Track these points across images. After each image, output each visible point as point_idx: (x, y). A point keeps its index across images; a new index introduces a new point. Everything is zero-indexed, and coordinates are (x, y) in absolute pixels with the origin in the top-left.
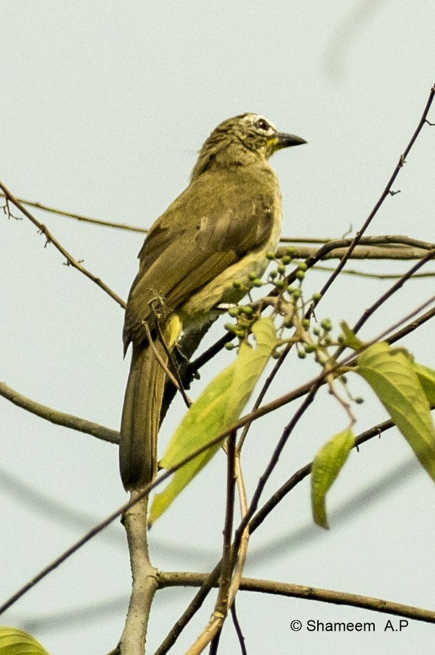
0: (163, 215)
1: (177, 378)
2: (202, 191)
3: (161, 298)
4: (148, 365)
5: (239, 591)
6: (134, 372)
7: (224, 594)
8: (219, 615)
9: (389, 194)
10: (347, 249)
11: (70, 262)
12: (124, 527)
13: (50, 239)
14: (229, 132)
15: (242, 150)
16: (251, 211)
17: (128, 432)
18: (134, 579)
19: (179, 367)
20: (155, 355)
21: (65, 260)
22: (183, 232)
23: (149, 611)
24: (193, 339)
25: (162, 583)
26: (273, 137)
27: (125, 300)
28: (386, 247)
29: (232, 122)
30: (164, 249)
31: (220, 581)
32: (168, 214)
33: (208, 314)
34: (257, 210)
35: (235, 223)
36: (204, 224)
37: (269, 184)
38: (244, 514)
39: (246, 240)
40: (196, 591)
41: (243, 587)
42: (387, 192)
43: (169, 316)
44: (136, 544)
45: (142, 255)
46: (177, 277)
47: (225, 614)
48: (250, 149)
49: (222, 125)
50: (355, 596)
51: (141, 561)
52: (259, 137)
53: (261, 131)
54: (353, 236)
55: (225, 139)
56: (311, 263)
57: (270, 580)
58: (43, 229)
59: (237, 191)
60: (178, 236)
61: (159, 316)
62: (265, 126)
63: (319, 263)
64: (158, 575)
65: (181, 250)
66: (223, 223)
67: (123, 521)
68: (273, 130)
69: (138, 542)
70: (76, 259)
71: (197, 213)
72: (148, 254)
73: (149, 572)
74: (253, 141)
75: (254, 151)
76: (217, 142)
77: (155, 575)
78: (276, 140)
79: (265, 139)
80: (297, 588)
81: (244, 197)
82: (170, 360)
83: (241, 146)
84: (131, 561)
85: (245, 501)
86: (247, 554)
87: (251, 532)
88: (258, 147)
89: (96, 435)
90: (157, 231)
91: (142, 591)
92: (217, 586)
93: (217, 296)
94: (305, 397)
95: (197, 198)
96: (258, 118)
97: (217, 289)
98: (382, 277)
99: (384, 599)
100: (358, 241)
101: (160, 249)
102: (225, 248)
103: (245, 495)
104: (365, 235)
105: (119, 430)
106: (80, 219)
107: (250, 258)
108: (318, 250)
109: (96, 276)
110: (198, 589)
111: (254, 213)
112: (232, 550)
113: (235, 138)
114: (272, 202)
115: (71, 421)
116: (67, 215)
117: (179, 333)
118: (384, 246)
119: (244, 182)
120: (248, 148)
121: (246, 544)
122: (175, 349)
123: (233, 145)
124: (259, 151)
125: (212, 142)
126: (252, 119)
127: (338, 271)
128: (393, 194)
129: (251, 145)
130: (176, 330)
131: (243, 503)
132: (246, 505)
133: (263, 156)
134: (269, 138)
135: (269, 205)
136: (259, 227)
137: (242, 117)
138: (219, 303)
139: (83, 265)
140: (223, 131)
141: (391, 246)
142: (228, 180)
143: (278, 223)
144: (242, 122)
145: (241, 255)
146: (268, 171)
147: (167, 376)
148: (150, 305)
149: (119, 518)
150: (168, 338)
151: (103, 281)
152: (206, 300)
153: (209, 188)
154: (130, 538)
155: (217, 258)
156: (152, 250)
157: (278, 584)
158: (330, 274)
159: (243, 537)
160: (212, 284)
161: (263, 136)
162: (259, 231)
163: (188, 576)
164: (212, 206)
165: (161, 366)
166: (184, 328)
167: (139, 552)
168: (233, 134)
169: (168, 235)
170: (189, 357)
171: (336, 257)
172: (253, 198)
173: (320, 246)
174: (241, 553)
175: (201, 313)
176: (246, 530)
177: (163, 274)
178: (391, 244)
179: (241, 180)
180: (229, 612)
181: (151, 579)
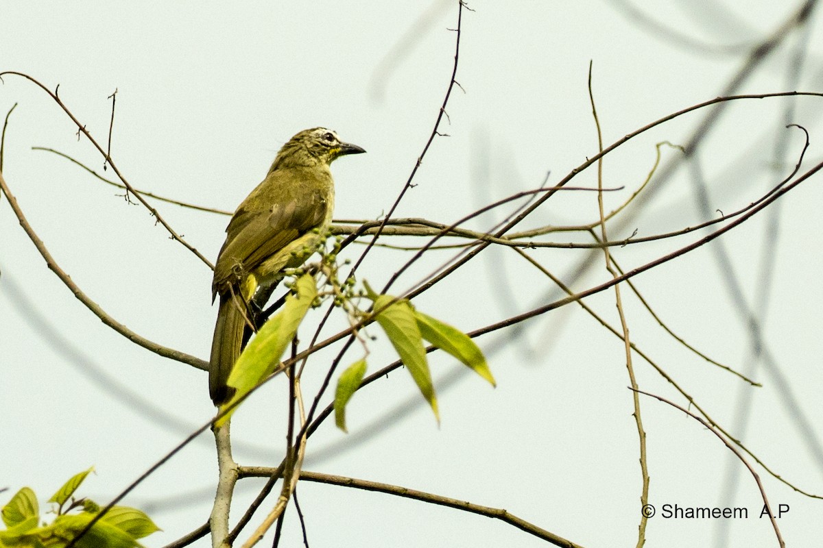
0: (246, 201)
1: (252, 322)
2: (276, 184)
3: (240, 264)
4: (232, 314)
5: (299, 481)
6: (221, 318)
7: (287, 483)
8: (284, 498)
9: (410, 187)
10: (379, 228)
11: (174, 237)
12: (213, 433)
13: (159, 219)
14: (301, 141)
15: (306, 155)
16: (311, 201)
17: (215, 363)
18: (220, 472)
19: (255, 315)
20: (237, 306)
21: (171, 235)
22: (260, 213)
23: (231, 496)
24: (265, 294)
25: (242, 474)
26: (337, 146)
27: (214, 265)
28: (409, 226)
29: (304, 134)
30: (245, 226)
31: (284, 472)
32: (250, 201)
33: (276, 275)
34: (315, 200)
35: (299, 209)
36: (276, 209)
37: (326, 182)
38: (303, 424)
39: (306, 222)
40: (266, 480)
41: (302, 478)
42: (408, 185)
43: (247, 277)
44: (222, 445)
45: (229, 229)
46: (254, 246)
47: (288, 497)
48: (313, 156)
49: (298, 135)
50: (384, 485)
51: (225, 458)
52: (324, 147)
53: (326, 142)
54: (383, 219)
55: (296, 146)
56: (352, 239)
57: (321, 473)
58: (154, 212)
59: (300, 186)
60: (256, 217)
61: (239, 278)
62: (331, 138)
63: (359, 238)
64: (238, 468)
65: (258, 227)
66: (290, 208)
67: (212, 429)
68: (337, 141)
69: (224, 444)
70: (178, 234)
71: (272, 200)
72: (233, 229)
73: (232, 466)
74: (317, 150)
75: (316, 157)
76: (290, 147)
77: (236, 469)
78: (340, 149)
79: (329, 148)
80: (341, 479)
81: (306, 191)
82: (248, 310)
83: (306, 152)
84: (219, 458)
85: (304, 415)
86: (305, 454)
87: (308, 437)
88: (320, 154)
89: (193, 365)
90: (240, 212)
91: (226, 480)
92: (282, 477)
93: (283, 262)
94: (349, 337)
95: (272, 190)
96: (326, 132)
97: (285, 257)
98: (407, 249)
99: (406, 487)
100: (386, 222)
101: (241, 227)
102: (291, 226)
103: (303, 410)
104: (391, 218)
105: (209, 361)
106: (182, 205)
107: (309, 236)
108: (357, 229)
109: (193, 247)
110: (268, 479)
111: (313, 203)
112: (293, 451)
113: (303, 146)
114: (326, 195)
115: (174, 354)
116: (172, 202)
117: (255, 289)
118: (407, 226)
119: (306, 180)
120: (312, 154)
121: (304, 446)
122: (251, 302)
123: (301, 151)
124: (321, 157)
125: (287, 146)
126: (321, 132)
127: (372, 244)
128: (412, 186)
129: (314, 152)
130: (253, 287)
131: (302, 416)
132: (304, 417)
133: (324, 161)
134: (332, 147)
135: (324, 197)
136: (316, 214)
137: (314, 130)
138: (285, 267)
139: (184, 239)
140: (297, 139)
141: (412, 226)
142: (294, 177)
143: (330, 211)
144: (313, 134)
145: (302, 233)
146: (327, 173)
147: (246, 322)
148: (233, 269)
149: (210, 427)
150: (247, 293)
151: (198, 251)
152: (276, 265)
153: (281, 182)
154: (217, 441)
155: (284, 234)
156: (235, 226)
157: (327, 476)
158: (366, 246)
159: (302, 441)
160: (280, 253)
161: (327, 146)
162: (316, 216)
163: (261, 469)
164: (283, 197)
165: (241, 314)
166: (258, 285)
167: (224, 452)
168: (303, 142)
169: (248, 216)
170: (262, 307)
171: (372, 233)
172: (313, 191)
173: (360, 226)
174: (300, 453)
175: (271, 275)
176: (304, 436)
177: (244, 243)
178: (412, 224)
179: (304, 178)
180: (292, 496)
181: (233, 472)
